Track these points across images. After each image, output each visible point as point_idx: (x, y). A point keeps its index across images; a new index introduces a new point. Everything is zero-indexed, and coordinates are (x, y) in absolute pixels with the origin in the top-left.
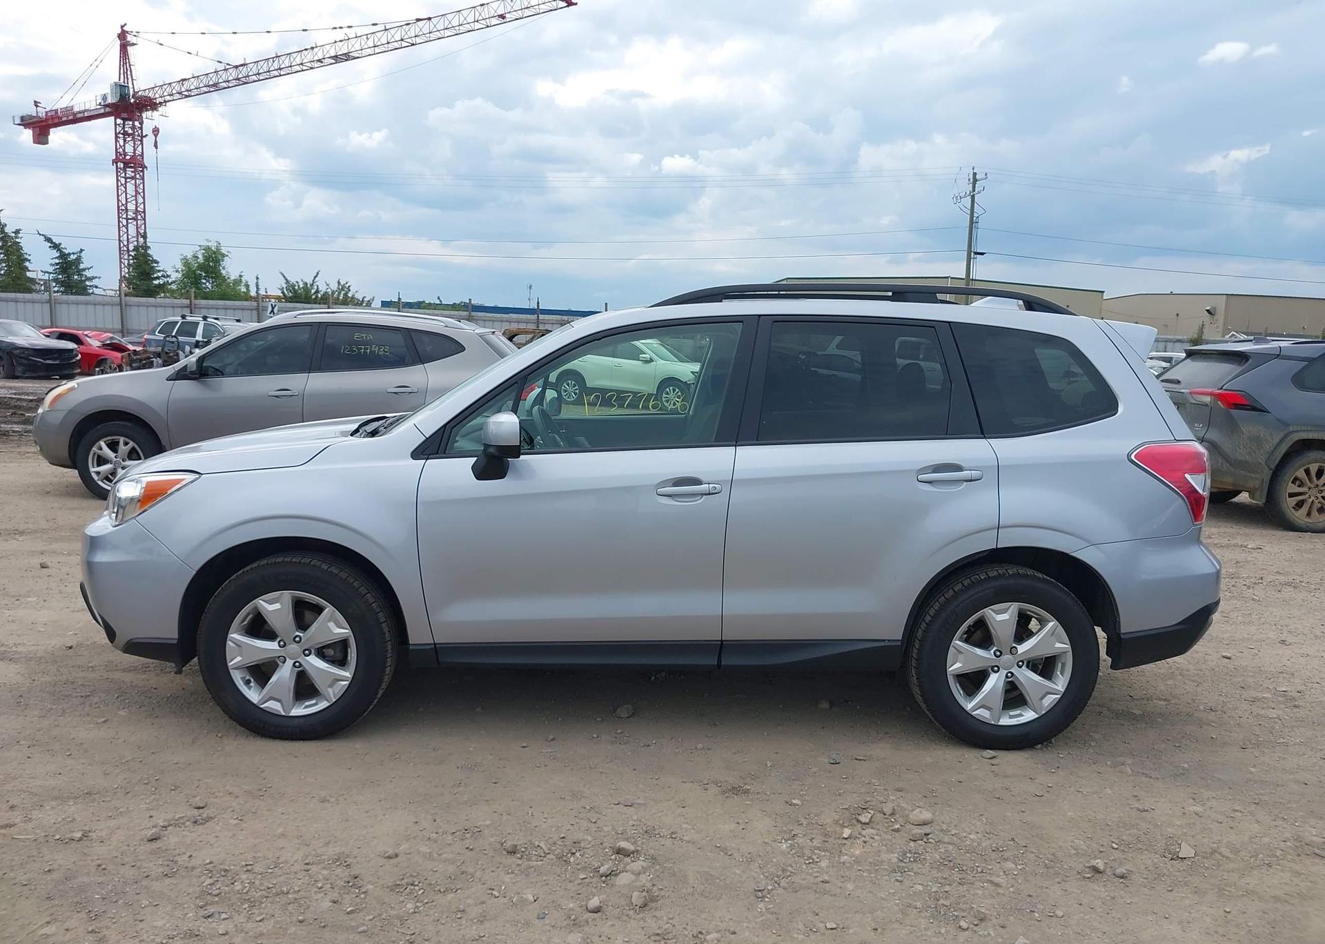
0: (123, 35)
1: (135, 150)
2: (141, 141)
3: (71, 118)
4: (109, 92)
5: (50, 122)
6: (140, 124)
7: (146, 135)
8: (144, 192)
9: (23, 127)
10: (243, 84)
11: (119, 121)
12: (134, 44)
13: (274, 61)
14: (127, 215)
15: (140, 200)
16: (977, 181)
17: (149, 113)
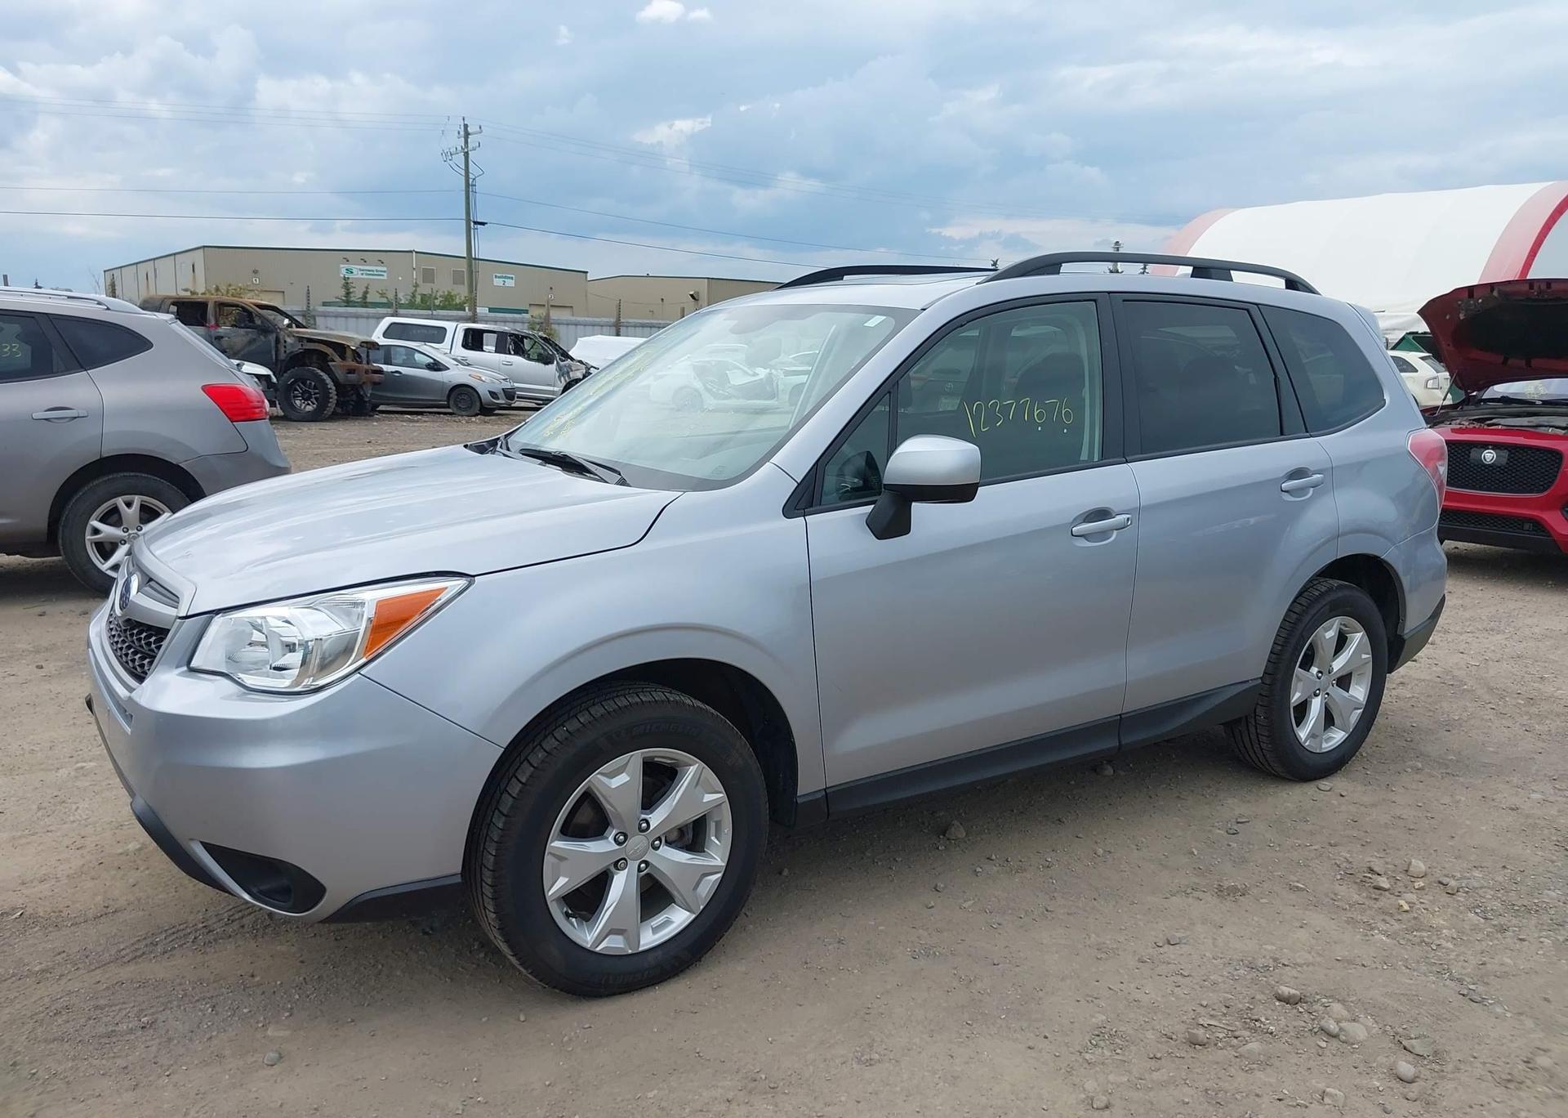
16: (469, 134)
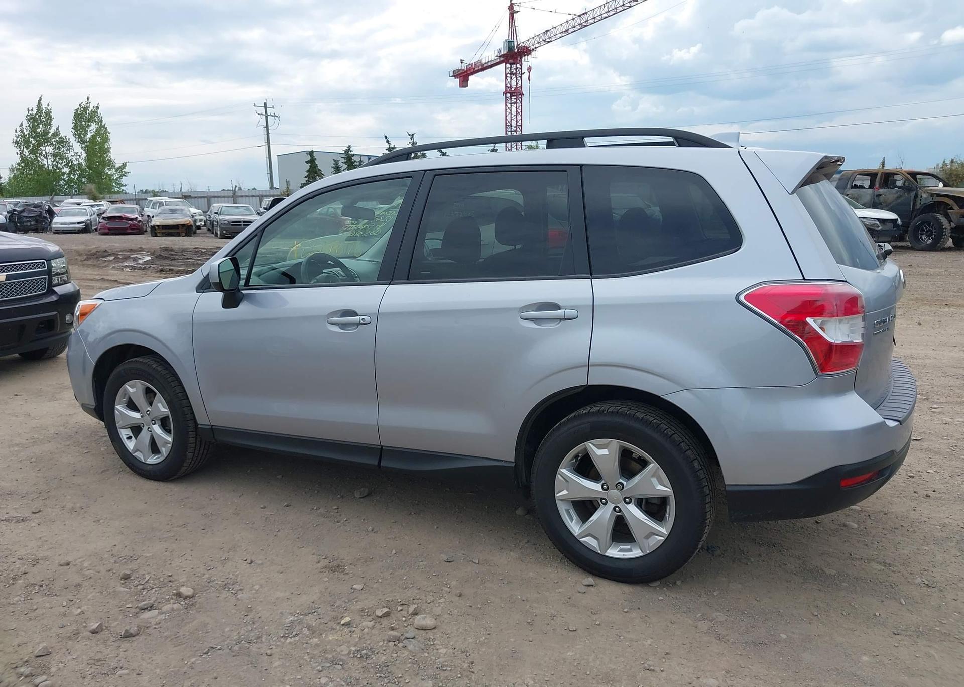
0: (511, 7)
1: (517, 84)
2: (521, 77)
3: (480, 67)
4: (502, 47)
5: (469, 72)
6: (520, 65)
7: (524, 73)
8: (521, 112)
9: (454, 78)
10: (584, 27)
11: (508, 66)
12: (517, 12)
13: (604, 7)
14: (511, 129)
15: (519, 117)
17: (526, 57)
